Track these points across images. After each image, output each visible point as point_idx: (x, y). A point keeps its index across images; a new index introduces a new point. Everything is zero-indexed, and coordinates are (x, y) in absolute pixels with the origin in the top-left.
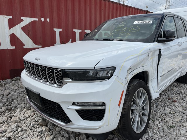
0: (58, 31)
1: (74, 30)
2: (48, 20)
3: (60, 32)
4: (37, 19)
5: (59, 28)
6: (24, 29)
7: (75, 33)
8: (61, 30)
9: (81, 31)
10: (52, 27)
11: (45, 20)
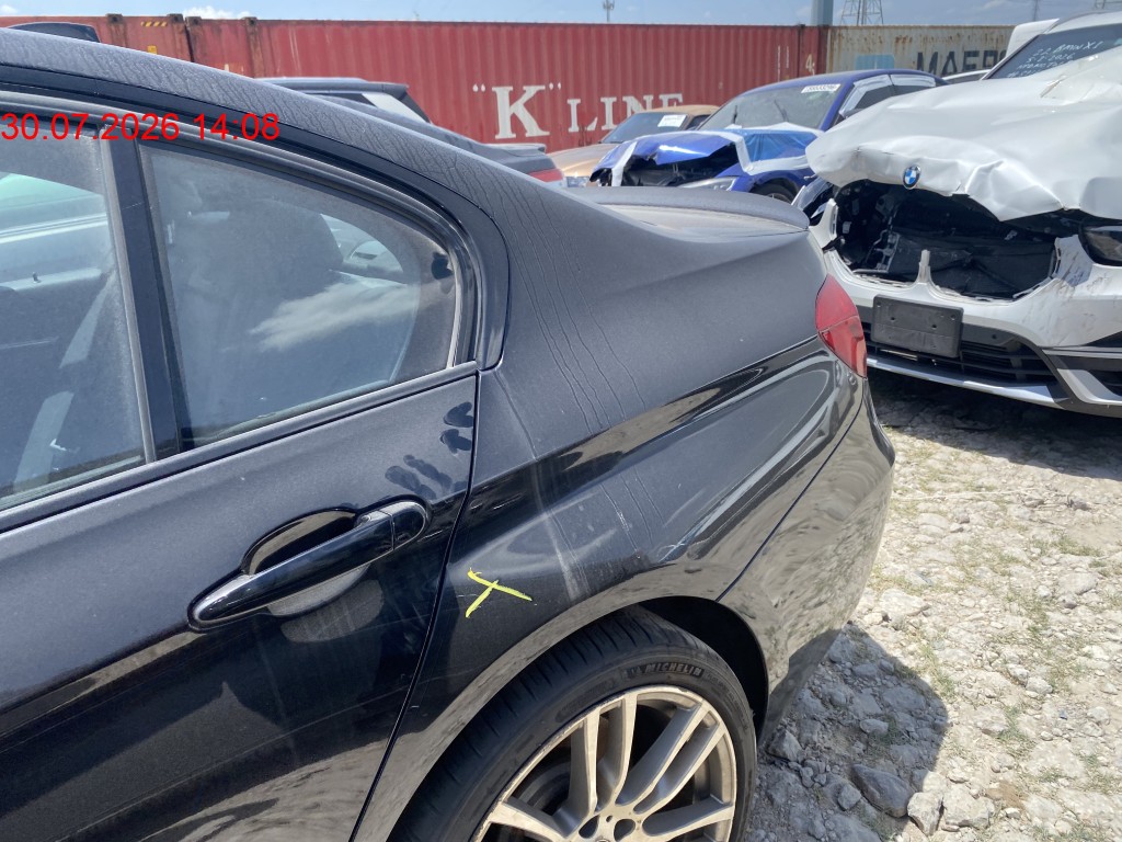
0: (574, 103)
1: (603, 100)
2: (559, 85)
3: (578, 106)
4: (543, 88)
5: (576, 97)
6: (528, 105)
7: (603, 105)
8: (578, 101)
9: (614, 99)
10: (566, 96)
11: (555, 86)
